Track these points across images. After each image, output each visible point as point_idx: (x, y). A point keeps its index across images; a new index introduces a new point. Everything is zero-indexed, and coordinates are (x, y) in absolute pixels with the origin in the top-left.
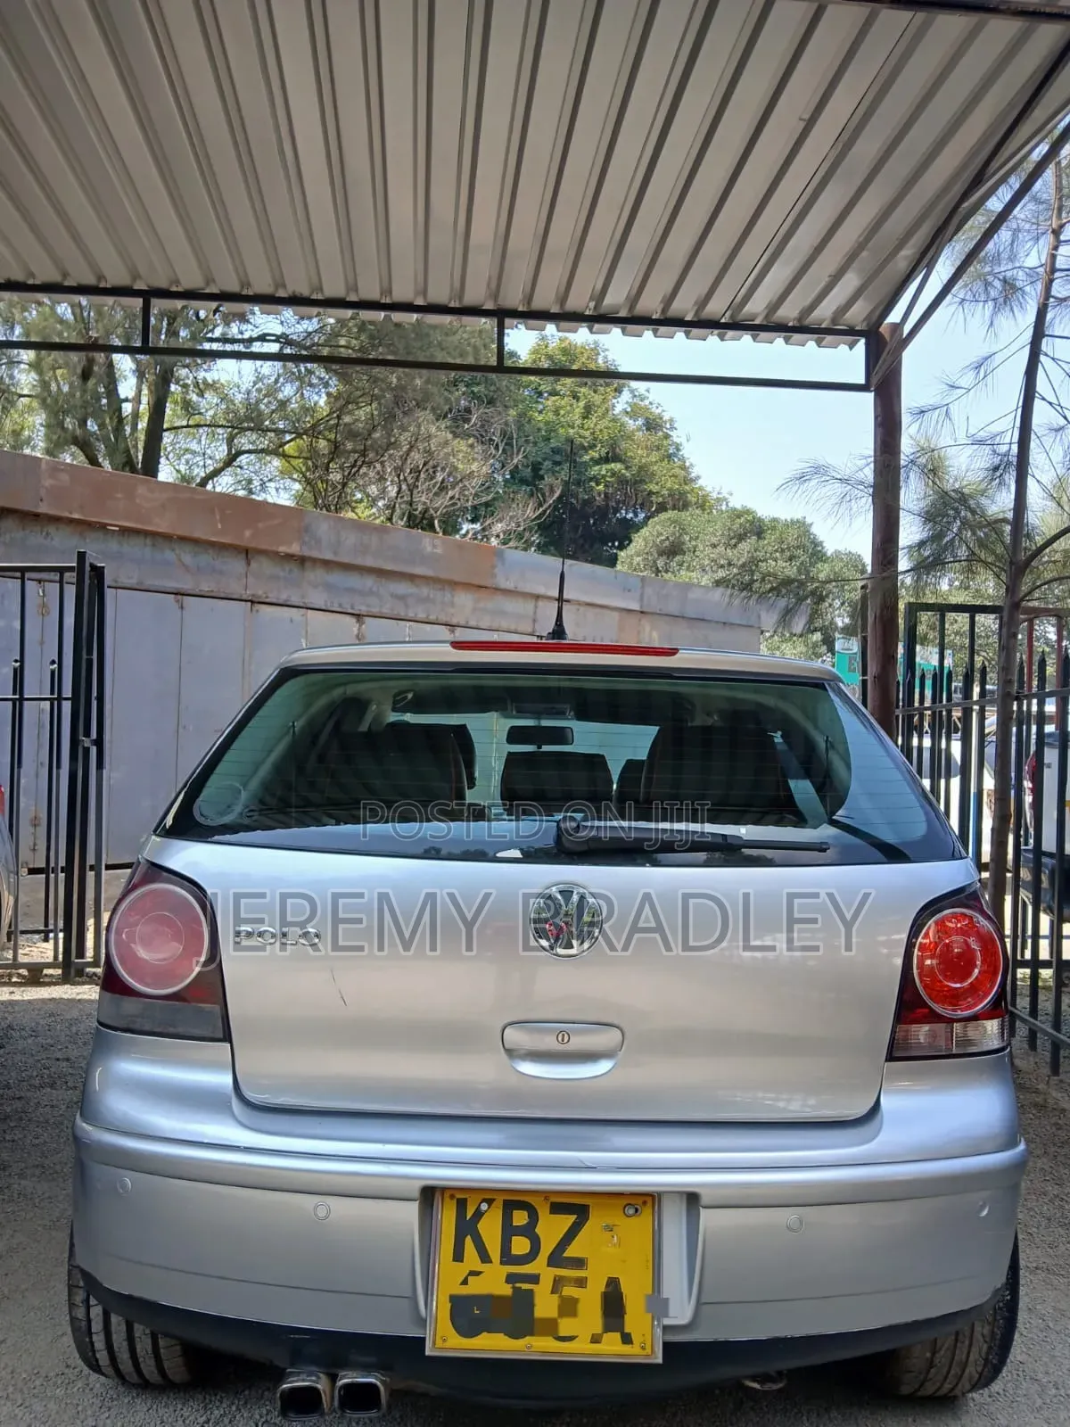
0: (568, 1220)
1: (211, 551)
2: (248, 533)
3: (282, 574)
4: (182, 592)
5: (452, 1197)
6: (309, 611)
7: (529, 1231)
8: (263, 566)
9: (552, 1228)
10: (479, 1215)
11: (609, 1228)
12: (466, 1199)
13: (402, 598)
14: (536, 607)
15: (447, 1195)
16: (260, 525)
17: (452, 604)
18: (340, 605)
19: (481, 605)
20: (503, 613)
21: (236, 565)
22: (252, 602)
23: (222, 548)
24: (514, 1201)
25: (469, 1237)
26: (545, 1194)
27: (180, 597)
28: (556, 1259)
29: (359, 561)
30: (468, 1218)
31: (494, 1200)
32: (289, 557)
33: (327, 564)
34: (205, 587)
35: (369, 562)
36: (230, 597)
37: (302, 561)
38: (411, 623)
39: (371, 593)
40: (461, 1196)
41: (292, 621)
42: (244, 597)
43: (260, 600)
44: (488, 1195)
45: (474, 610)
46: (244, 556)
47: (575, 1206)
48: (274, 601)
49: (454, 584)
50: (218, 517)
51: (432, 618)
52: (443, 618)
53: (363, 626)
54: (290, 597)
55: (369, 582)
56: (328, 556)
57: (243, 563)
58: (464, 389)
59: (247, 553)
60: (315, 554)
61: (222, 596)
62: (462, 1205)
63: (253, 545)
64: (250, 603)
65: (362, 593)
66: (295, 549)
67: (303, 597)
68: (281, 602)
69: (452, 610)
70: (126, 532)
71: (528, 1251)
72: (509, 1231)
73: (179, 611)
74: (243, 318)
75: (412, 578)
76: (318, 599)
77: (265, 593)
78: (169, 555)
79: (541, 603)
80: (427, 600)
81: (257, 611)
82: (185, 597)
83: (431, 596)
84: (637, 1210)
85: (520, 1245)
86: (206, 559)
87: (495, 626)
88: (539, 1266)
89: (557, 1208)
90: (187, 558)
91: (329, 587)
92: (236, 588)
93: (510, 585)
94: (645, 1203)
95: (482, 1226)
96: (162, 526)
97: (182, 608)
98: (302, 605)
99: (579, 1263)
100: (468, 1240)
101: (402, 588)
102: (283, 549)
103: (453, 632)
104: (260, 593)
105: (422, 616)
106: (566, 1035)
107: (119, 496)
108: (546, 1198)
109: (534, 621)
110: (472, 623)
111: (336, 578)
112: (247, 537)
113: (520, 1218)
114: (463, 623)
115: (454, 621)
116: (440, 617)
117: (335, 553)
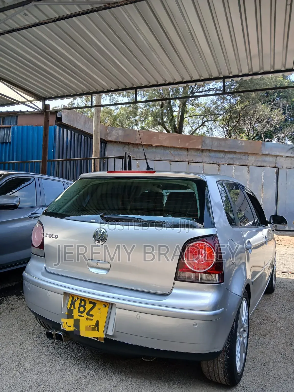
0: (92, 305)
1: (178, 150)
2: (187, 144)
3: (197, 154)
4: (171, 160)
5: (72, 296)
6: (204, 164)
7: (84, 306)
8: (192, 153)
9: (88, 306)
10: (76, 301)
11: (99, 309)
12: (74, 297)
13: (232, 159)
14: (276, 159)
15: (71, 295)
16: (191, 142)
17: (248, 159)
18: (213, 162)
19: (257, 159)
20: (264, 161)
21: (185, 153)
22: (189, 162)
23: (181, 149)
24: (83, 299)
25: (73, 305)
26: (89, 299)
27: (170, 162)
28: (88, 314)
29: (218, 149)
30: (74, 301)
31: (79, 298)
32: (199, 150)
33: (209, 151)
34: (176, 159)
35: (222, 149)
36: (183, 161)
37: (203, 150)
38: (234, 166)
39: (223, 158)
40: (73, 296)
41: (199, 167)
42: (187, 161)
43: (191, 162)
44: (78, 297)
45: (255, 161)
46: (187, 150)
47: (94, 303)
48: (195, 161)
49: (248, 154)
50: (179, 141)
51: (242, 164)
52: (245, 164)
53: (220, 167)
54: (199, 160)
55: (222, 155)
56: (210, 148)
57: (187, 152)
58: (277, 95)
59: (187, 149)
60: (206, 148)
61: (181, 161)
62: (73, 298)
63: (189, 147)
64: (188, 163)
65: (220, 158)
66: (200, 147)
67: (203, 160)
68: (196, 162)
69: (248, 161)
70: (157, 146)
71: (83, 311)
72: (80, 305)
73: (170, 166)
74: (203, 86)
75: (235, 153)
76: (207, 160)
77: (192, 160)
78: (168, 151)
79: (278, 158)
80: (240, 159)
81: (190, 164)
82: (171, 162)
83: (241, 158)
84: (106, 306)
85: (82, 309)
86: (177, 152)
87: (262, 165)
88: (84, 314)
89: (90, 302)
90: (172, 152)
91: (210, 157)
92: (185, 159)
93: (267, 153)
94: (107, 305)
95: (76, 303)
96: (165, 144)
97: (171, 165)
98: (202, 162)
99: (92, 316)
100: (73, 306)
101: (232, 156)
102: (197, 148)
103: (248, 168)
104: (191, 159)
105: (238, 163)
106: (98, 264)
107: (155, 137)
108: (89, 300)
109: (276, 163)
110: (255, 165)
111: (213, 154)
112: (187, 145)
113: (83, 303)
114: (251, 165)
115: (249, 164)
116: (244, 164)
117: (211, 148)
